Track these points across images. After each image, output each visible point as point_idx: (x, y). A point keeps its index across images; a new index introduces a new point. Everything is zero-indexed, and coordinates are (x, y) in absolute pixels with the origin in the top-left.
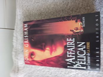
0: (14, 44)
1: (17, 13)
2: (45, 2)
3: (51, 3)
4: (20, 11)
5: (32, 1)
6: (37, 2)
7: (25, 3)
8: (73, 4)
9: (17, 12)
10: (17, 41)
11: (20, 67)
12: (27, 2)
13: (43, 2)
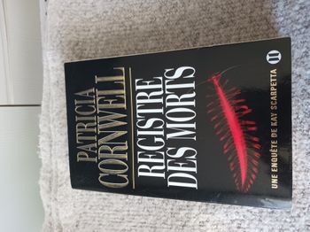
0: (43, 156)
1: (45, 63)
2: (128, 32)
3: (146, 35)
4: (55, 58)
5: (89, 31)
6: (105, 31)
7: (69, 34)
8: (211, 37)
9: (44, 59)
10: (51, 146)
11: (66, 225)
12: (73, 33)
13: (123, 33)
